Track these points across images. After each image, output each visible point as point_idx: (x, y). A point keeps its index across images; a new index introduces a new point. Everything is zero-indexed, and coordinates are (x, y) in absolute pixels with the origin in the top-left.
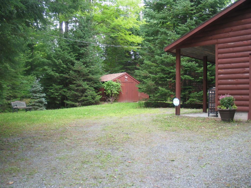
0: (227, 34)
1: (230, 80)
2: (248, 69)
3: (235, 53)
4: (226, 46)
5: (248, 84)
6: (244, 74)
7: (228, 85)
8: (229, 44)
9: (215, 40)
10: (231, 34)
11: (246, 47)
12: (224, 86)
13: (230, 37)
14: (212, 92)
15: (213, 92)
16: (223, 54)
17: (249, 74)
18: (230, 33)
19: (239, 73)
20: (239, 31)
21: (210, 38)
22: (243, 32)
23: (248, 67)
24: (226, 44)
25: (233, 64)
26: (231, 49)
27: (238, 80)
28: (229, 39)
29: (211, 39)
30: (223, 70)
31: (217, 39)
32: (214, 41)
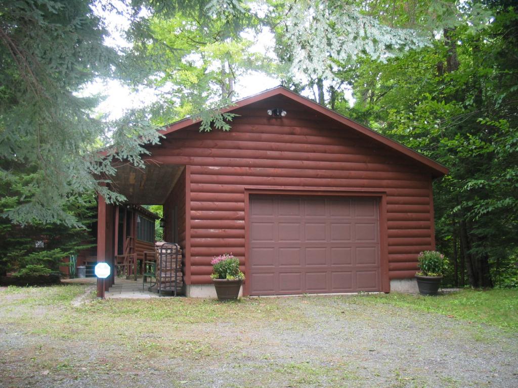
0: (208, 151)
1: (212, 230)
2: (242, 213)
3: (220, 185)
4: (206, 170)
5: (243, 237)
6: (236, 221)
7: (209, 239)
8: (211, 168)
9: (187, 157)
10: (215, 151)
11: (238, 177)
12: (203, 240)
13: (213, 156)
14: (166, 250)
15: (169, 251)
16: (200, 185)
17: (244, 221)
18: (213, 149)
19: (228, 219)
20: (228, 150)
21: (177, 151)
22: (233, 151)
23: (243, 210)
24: (205, 167)
25: (217, 203)
26: (215, 177)
27: (227, 230)
28: (210, 160)
29: (178, 155)
30: (200, 212)
31: (189, 156)
32: (184, 159)
